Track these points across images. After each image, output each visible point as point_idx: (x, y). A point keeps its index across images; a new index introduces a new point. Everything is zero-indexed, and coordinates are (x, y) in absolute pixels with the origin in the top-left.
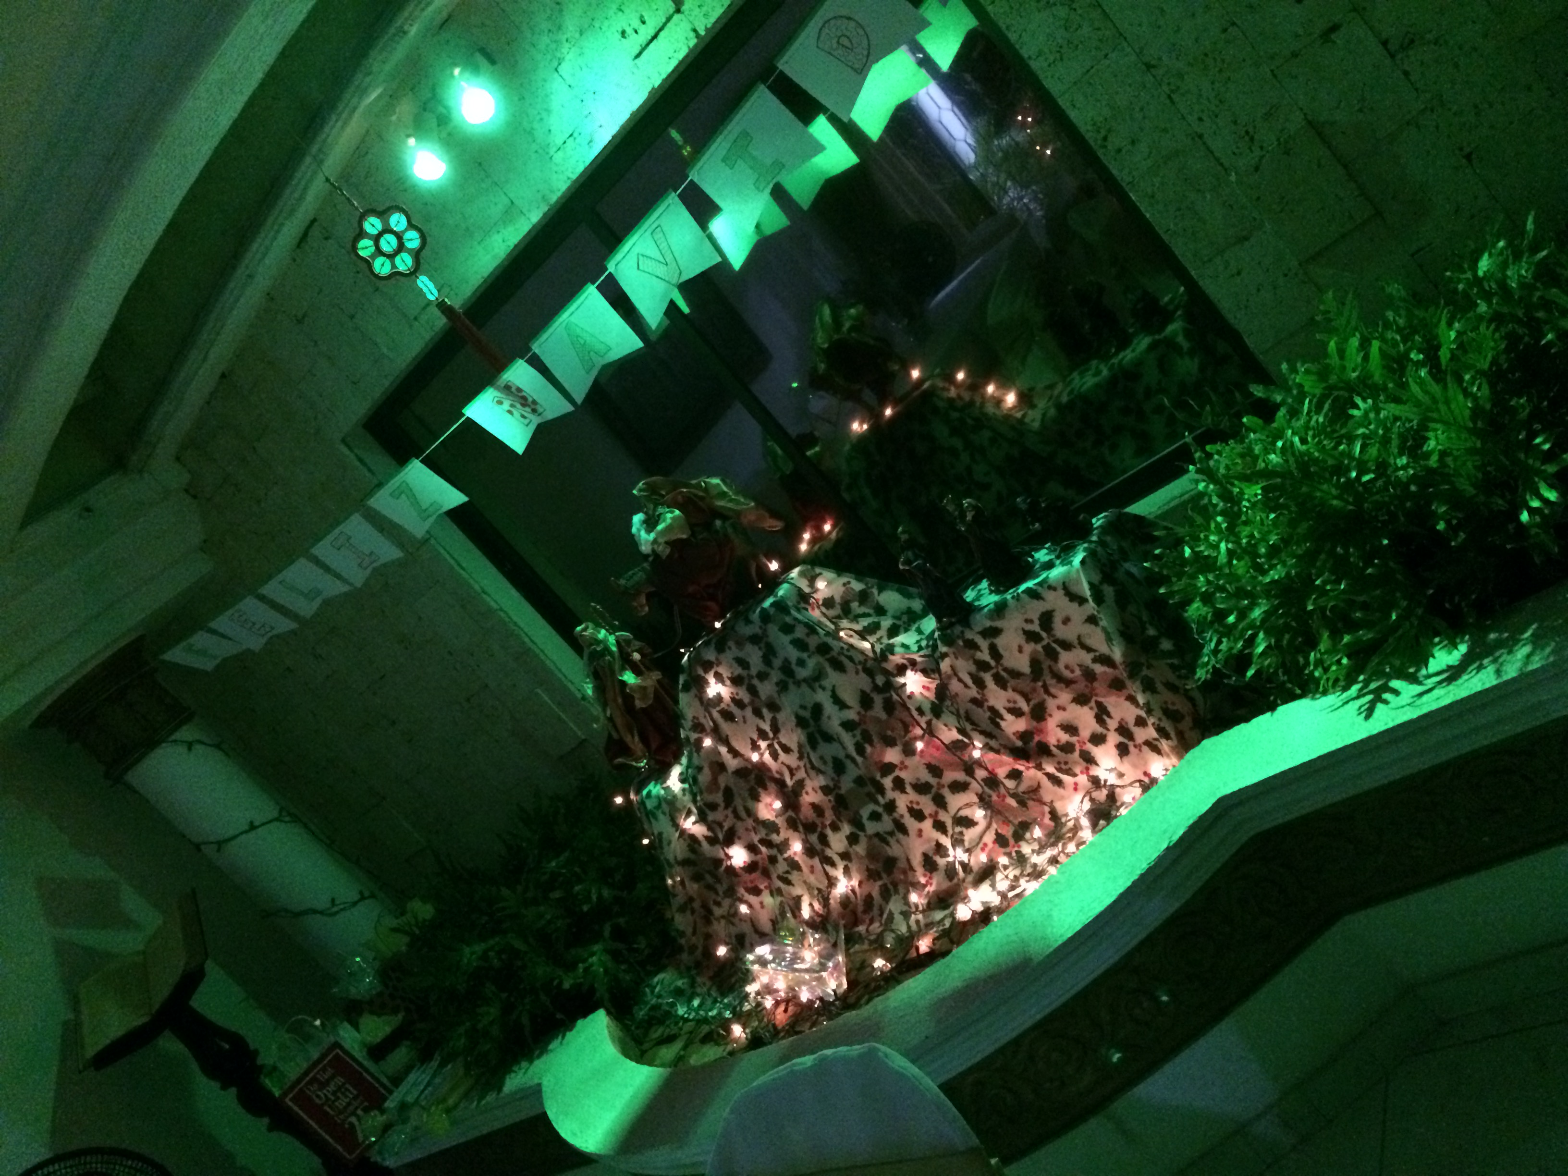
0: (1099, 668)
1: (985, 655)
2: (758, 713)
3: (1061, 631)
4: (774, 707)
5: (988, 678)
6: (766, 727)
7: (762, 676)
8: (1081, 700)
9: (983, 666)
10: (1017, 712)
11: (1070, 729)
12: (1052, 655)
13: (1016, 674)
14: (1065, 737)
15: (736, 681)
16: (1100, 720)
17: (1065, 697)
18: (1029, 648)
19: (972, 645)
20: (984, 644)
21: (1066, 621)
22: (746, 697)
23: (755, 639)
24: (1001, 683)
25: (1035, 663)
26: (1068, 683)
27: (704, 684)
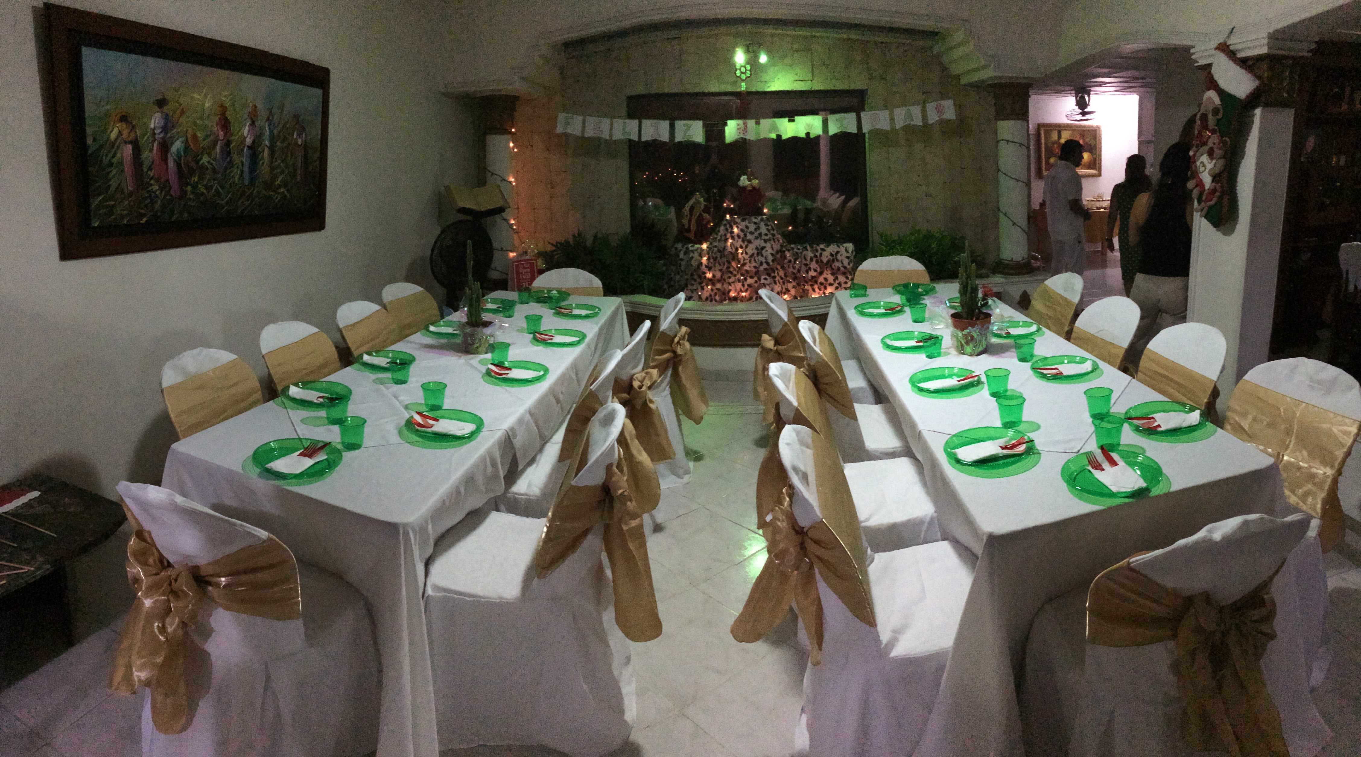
0: (842, 269)
1: (818, 254)
2: (743, 241)
3: (839, 257)
4: (750, 242)
5: (815, 259)
6: (744, 246)
7: (751, 233)
8: (833, 274)
9: (816, 256)
10: (815, 271)
11: (826, 279)
12: (833, 261)
13: (822, 262)
14: (823, 281)
15: (742, 230)
16: (834, 280)
17: (829, 272)
18: (829, 257)
19: (817, 251)
20: (820, 251)
21: (841, 255)
22: (742, 235)
23: (755, 223)
24: (817, 262)
25: (828, 261)
26: (832, 269)
27: (731, 227)
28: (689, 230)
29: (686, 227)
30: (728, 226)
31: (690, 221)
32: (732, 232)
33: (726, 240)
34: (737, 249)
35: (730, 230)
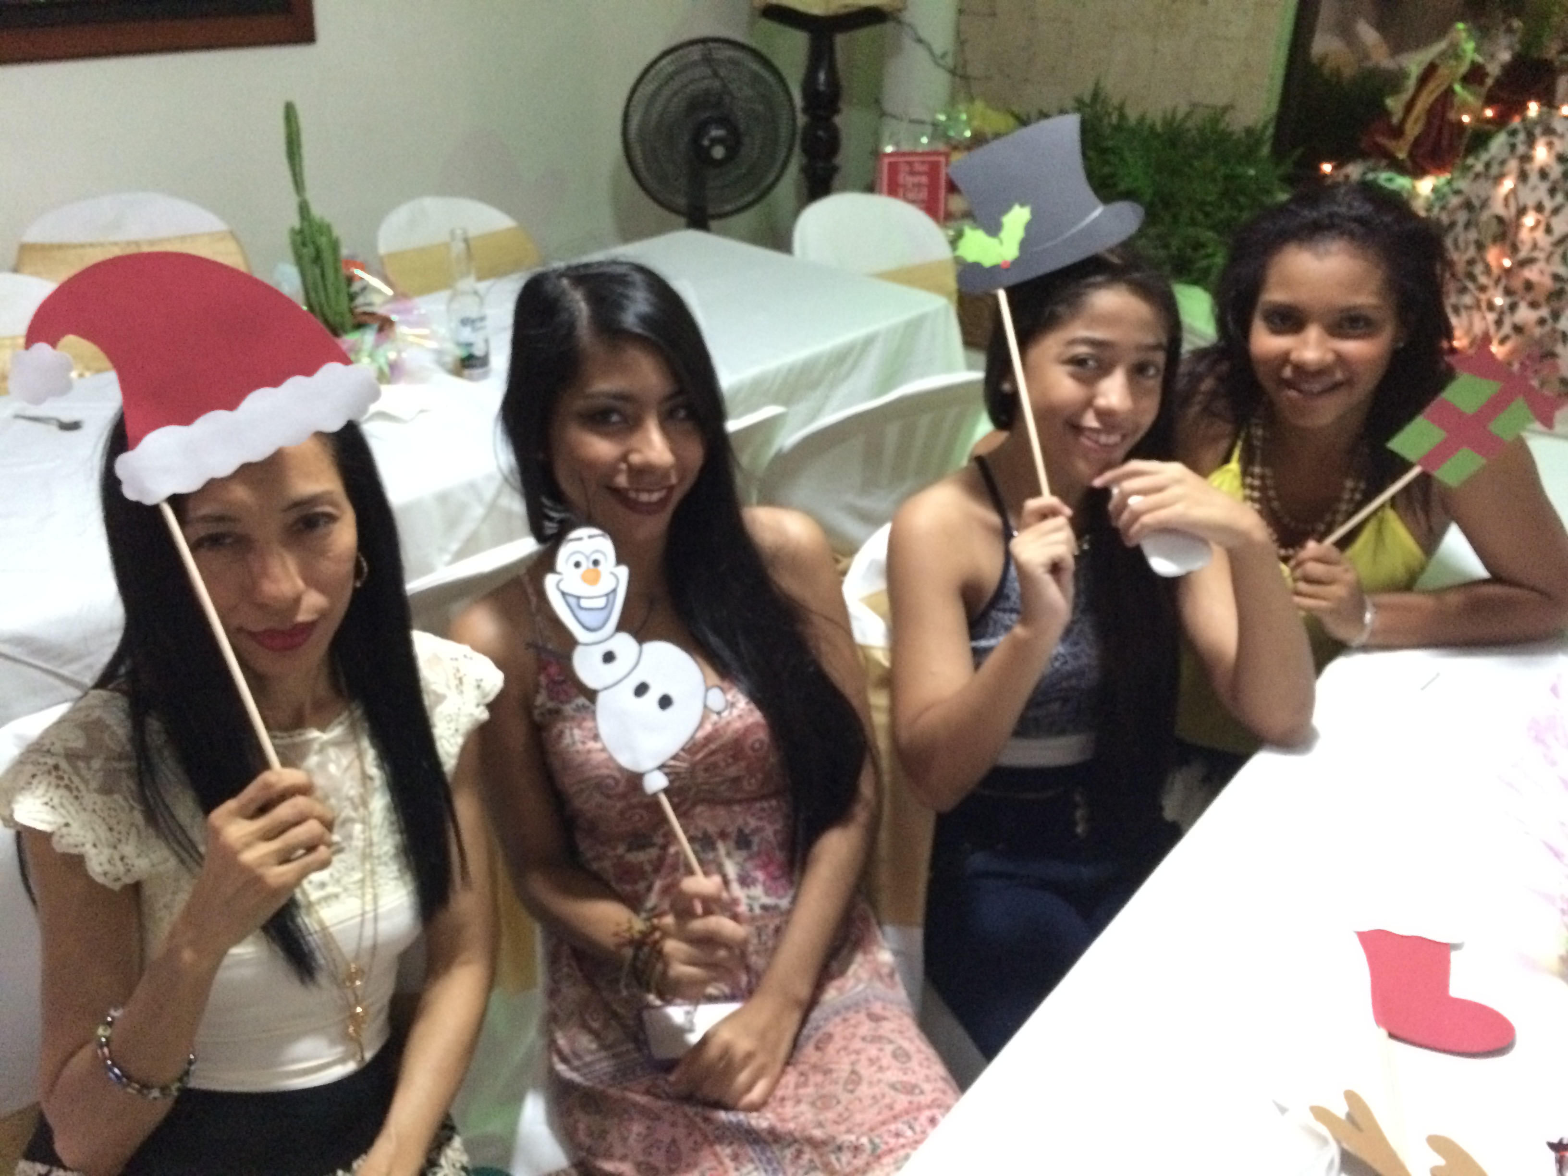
27: (1531, 141)
28: (1398, 132)
29: (1395, 120)
30: (1521, 137)
31: (1409, 107)
32: (1526, 159)
33: (1498, 179)
34: (1522, 211)
35: (1521, 149)
